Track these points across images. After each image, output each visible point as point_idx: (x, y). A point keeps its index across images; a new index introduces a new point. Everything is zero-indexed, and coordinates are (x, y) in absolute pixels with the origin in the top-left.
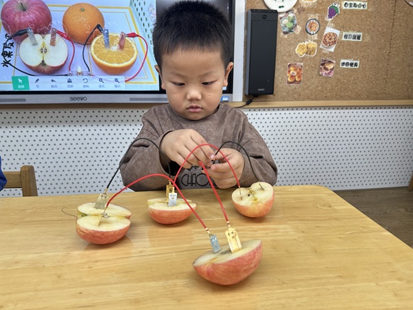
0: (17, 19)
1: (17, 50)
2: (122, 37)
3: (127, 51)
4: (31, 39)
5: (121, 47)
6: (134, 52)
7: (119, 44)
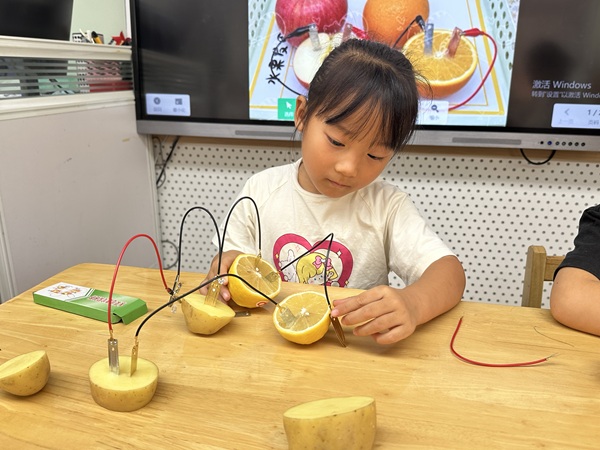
0: (297, 11)
1: (292, 58)
2: (456, 36)
3: (461, 59)
4: (313, 42)
5: (452, 53)
6: (471, 61)
7: (449, 47)
